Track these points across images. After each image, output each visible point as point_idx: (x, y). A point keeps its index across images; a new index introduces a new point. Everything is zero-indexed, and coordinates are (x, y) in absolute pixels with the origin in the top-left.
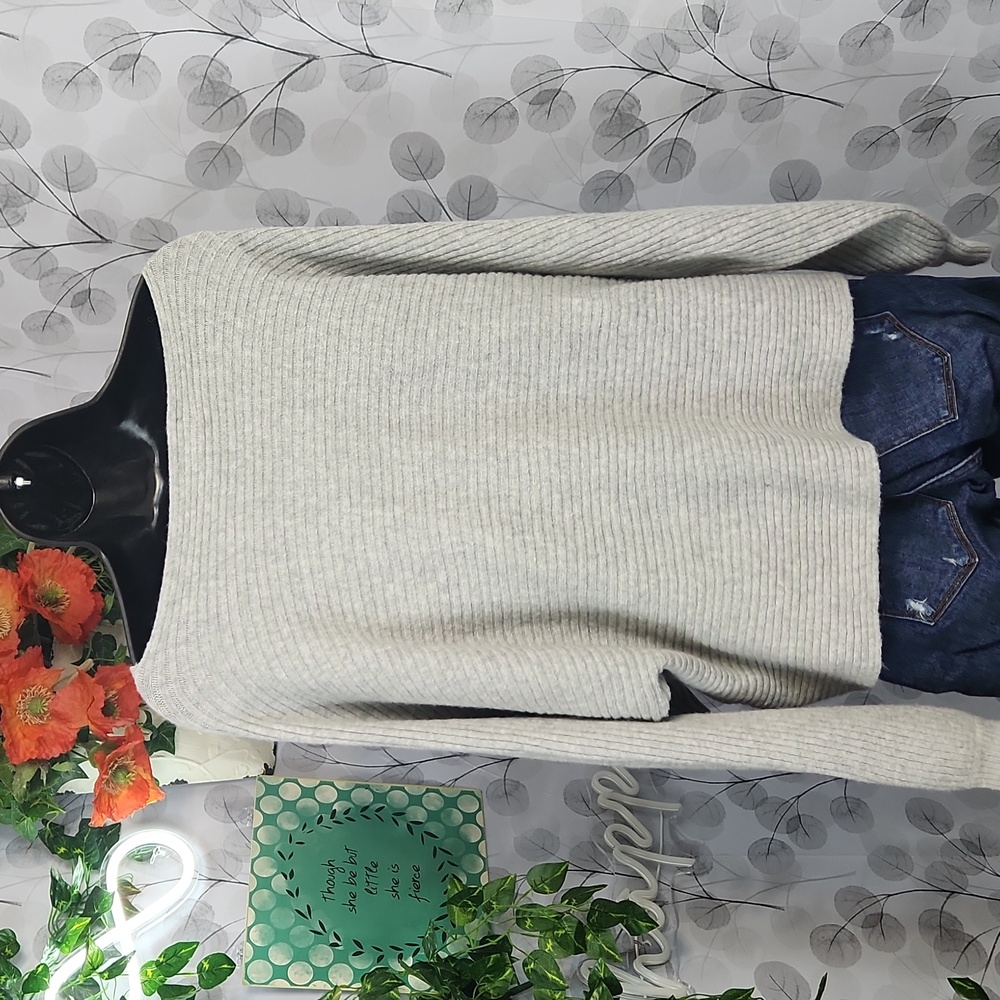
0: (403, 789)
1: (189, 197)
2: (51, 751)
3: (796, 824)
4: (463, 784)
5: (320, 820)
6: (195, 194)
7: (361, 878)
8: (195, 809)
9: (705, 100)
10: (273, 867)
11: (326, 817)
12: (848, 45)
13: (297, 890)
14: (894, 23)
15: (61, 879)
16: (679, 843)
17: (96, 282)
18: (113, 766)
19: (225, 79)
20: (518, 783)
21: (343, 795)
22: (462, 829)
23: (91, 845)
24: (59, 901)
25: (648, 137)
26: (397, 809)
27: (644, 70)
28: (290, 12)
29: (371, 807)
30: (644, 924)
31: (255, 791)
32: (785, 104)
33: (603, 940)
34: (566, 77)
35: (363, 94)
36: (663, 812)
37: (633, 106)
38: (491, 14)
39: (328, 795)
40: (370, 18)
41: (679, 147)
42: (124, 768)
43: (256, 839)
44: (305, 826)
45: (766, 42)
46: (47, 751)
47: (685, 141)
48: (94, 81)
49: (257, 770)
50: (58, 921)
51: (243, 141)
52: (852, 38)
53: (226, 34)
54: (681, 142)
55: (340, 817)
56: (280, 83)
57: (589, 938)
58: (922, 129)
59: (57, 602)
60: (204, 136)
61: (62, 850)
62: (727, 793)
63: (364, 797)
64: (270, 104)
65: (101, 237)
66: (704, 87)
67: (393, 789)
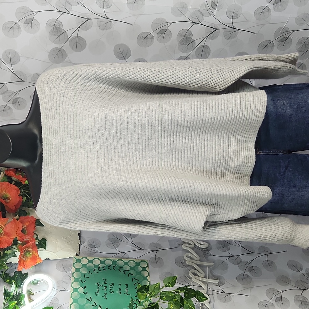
0: (122, 260)
1: (50, 66)
2: (4, 246)
3: (252, 269)
4: (142, 258)
5: (95, 270)
6: (51, 65)
7: (108, 288)
8: (53, 267)
9: (213, 32)
10: (79, 285)
11: (97, 269)
12: (257, 13)
13: (87, 292)
14: (271, 6)
15: (7, 290)
16: (214, 276)
17: (20, 95)
18: (25, 250)
19: (61, 27)
20: (160, 258)
21: (102, 262)
22: (142, 272)
23: (18, 279)
24: (7, 297)
25: (195, 45)
26: (120, 266)
27: (193, 22)
28: (81, 4)
29: (111, 266)
30: (203, 298)
31: (73, 261)
32: (238, 34)
33: (189, 304)
34: (169, 25)
35: (105, 31)
36: (208, 266)
37: (190, 34)
38: (145, 4)
39: (97, 262)
40: (106, 6)
41: (205, 48)
42: (29, 251)
43: (73, 276)
44: (89, 272)
45: (231, 13)
46: (3, 246)
47: (207, 46)
48: (19, 27)
49: (73, 255)
50: (6, 304)
51: (67, 47)
52: (258, 11)
53: (61, 11)
54: (206, 46)
55: (101, 269)
56: (78, 28)
57: (185, 303)
58: (281, 41)
59: (7, 199)
60: (54, 46)
61: (8, 281)
62: (229, 260)
63: (109, 263)
64: (75, 35)
65: (21, 80)
66: (212, 28)
67: (118, 260)
